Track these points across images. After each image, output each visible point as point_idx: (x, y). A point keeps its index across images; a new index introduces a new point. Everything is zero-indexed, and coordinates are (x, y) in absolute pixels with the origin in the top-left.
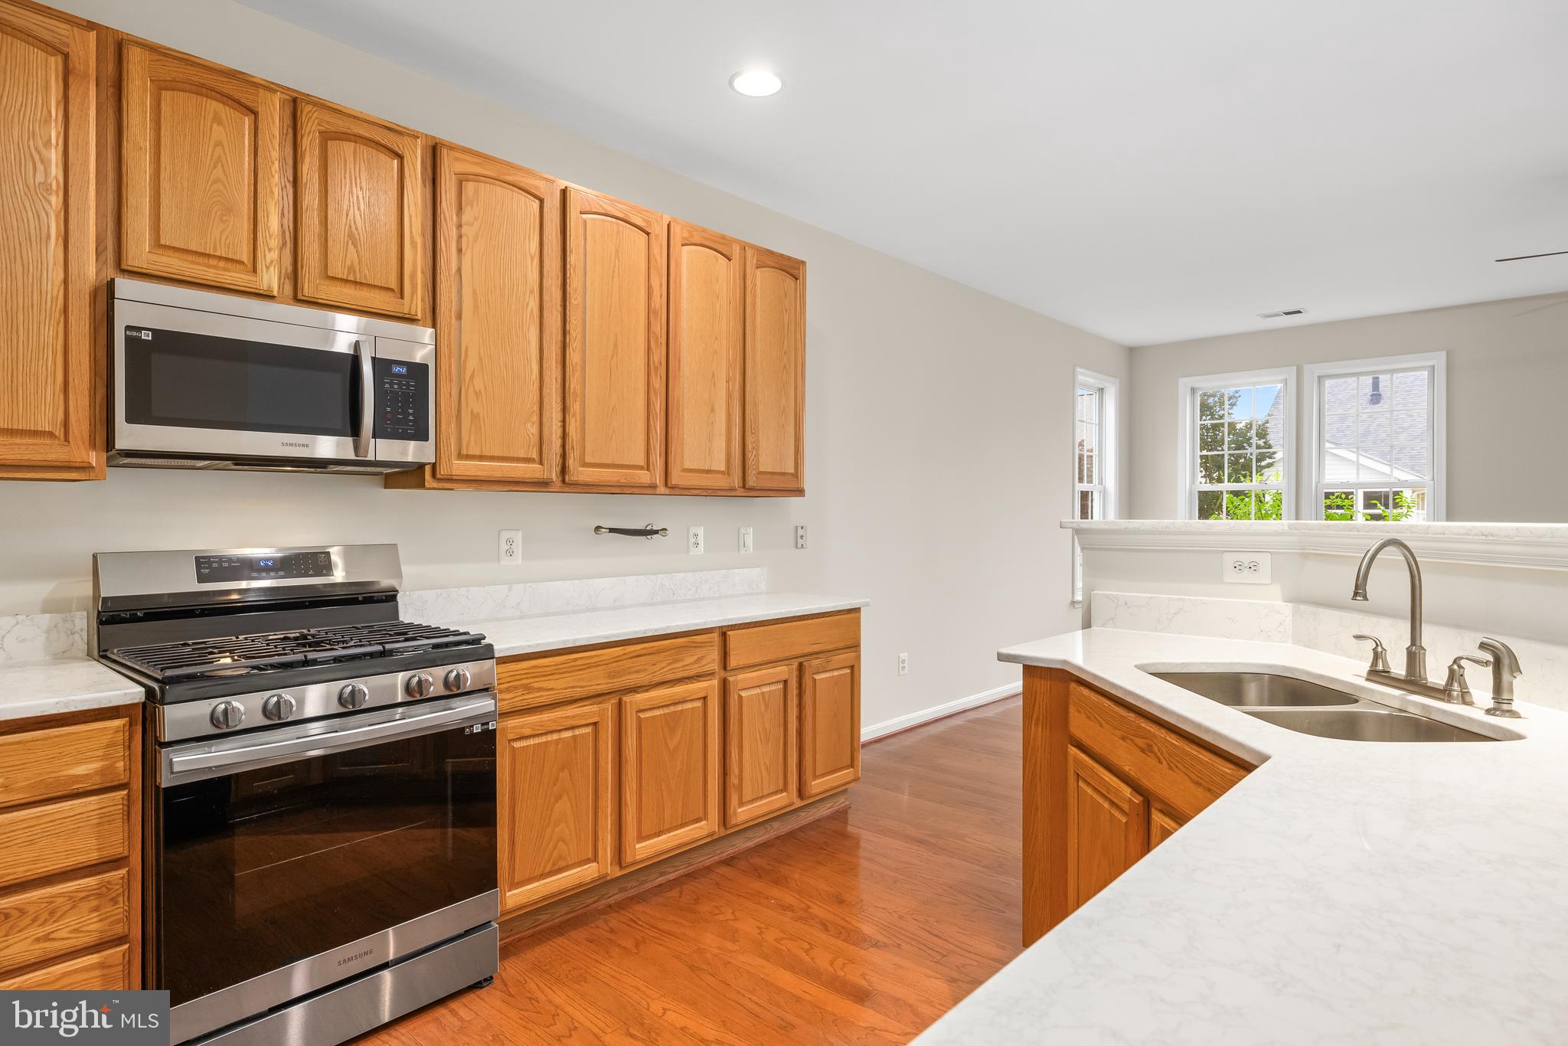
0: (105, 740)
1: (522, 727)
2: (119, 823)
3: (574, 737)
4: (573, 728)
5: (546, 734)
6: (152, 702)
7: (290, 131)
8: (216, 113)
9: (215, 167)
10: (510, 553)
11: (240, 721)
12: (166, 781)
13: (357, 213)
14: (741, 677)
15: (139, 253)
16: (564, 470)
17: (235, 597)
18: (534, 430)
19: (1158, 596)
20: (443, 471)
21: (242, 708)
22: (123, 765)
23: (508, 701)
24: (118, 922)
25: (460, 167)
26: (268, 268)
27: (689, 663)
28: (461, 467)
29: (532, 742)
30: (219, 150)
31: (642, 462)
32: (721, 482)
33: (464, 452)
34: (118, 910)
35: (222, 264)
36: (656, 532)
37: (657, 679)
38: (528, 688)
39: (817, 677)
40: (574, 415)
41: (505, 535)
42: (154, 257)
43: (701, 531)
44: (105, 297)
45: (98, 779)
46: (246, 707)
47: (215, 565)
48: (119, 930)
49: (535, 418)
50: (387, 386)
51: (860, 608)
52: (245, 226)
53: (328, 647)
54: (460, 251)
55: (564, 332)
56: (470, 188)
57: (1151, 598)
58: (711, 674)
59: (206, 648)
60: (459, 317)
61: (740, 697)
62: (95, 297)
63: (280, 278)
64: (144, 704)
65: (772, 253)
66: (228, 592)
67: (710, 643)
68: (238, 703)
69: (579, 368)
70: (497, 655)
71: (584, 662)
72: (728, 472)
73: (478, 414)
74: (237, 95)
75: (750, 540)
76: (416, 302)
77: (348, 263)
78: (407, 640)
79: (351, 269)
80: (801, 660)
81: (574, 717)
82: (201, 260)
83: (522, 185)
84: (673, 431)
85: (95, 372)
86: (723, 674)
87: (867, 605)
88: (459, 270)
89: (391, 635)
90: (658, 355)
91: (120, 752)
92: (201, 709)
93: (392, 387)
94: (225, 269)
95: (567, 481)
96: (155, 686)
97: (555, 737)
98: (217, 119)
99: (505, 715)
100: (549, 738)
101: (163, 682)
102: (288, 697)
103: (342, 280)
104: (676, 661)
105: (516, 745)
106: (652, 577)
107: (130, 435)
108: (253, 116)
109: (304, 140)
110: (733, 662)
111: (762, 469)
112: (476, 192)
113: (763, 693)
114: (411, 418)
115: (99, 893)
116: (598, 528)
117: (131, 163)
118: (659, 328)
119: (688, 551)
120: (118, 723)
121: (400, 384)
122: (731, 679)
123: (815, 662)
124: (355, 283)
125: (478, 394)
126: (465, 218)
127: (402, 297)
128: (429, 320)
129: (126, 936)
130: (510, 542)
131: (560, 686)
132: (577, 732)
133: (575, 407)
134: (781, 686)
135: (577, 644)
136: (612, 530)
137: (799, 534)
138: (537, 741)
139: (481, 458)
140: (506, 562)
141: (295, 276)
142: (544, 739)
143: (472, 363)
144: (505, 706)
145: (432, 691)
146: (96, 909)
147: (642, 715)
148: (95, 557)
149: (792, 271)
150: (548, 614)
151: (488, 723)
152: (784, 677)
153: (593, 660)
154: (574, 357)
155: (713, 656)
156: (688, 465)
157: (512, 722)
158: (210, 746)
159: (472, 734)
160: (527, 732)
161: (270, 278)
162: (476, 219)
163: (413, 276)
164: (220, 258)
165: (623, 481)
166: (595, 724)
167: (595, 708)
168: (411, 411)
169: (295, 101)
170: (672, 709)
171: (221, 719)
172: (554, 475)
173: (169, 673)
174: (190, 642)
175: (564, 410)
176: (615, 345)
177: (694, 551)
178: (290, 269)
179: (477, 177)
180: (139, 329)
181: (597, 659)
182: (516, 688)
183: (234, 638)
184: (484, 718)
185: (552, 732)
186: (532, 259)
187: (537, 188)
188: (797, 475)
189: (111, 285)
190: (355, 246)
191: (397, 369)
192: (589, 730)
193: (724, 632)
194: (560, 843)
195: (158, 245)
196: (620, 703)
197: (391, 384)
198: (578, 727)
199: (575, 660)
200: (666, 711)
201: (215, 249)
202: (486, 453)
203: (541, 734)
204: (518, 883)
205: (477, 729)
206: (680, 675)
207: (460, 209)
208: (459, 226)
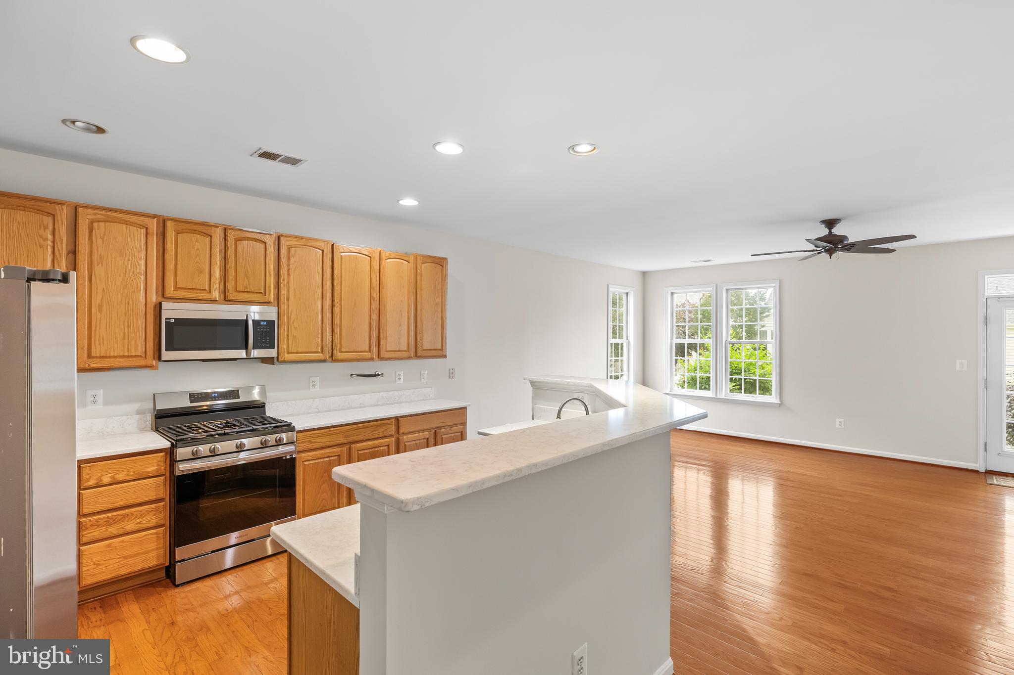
0: (158, 460)
1: (307, 456)
2: (162, 487)
3: (330, 460)
4: (329, 457)
5: (318, 459)
6: (173, 447)
7: (224, 240)
8: (197, 239)
9: (196, 257)
10: (314, 386)
11: (201, 454)
12: (177, 474)
13: (248, 267)
14: (405, 437)
15: (170, 291)
16: (332, 355)
17: (205, 408)
18: (320, 340)
20: (281, 359)
21: (202, 450)
22: (164, 468)
23: (302, 447)
24: (162, 519)
25: (289, 243)
26: (215, 291)
27: (381, 431)
28: (288, 357)
29: (312, 462)
30: (198, 251)
31: (367, 349)
32: (405, 354)
33: (290, 351)
34: (162, 516)
35: (198, 291)
36: (378, 375)
37: (366, 438)
38: (310, 442)
39: (443, 436)
40: (337, 333)
41: (312, 379)
42: (175, 292)
43: (402, 373)
44: (159, 307)
45: (155, 472)
46: (203, 449)
47: (196, 396)
48: (162, 522)
49: (320, 335)
50: (259, 330)
51: (466, 407)
52: (207, 276)
53: (234, 427)
54: (289, 274)
55: (333, 301)
56: (293, 250)
58: (392, 436)
59: (191, 428)
60: (288, 300)
61: (405, 445)
62: (155, 307)
63: (219, 293)
64: (170, 448)
65: (430, 257)
66: (203, 406)
67: (391, 423)
68: (201, 448)
69: (339, 314)
70: (296, 430)
71: (333, 432)
72: (408, 350)
73: (296, 336)
74: (204, 231)
75: (426, 376)
76: (272, 297)
77: (245, 285)
78: (263, 425)
79: (246, 287)
80: (436, 429)
81: (329, 453)
82: (191, 291)
83: (314, 246)
84: (382, 336)
85: (155, 334)
86: (397, 436)
87: (469, 405)
88: (288, 282)
89: (258, 422)
90: (375, 305)
91: (162, 464)
92: (189, 450)
93: (260, 330)
94: (200, 293)
95: (333, 358)
96: (174, 442)
97: (322, 460)
98: (197, 241)
99: (299, 452)
100: (319, 461)
101: (177, 441)
102: (217, 446)
103: (242, 292)
104: (375, 431)
105: (306, 463)
106: (378, 393)
107: (166, 355)
108: (210, 237)
109: (229, 243)
110: (402, 431)
111: (424, 348)
112: (295, 251)
113: (416, 443)
114: (268, 341)
115: (156, 509)
116: (352, 375)
117: (167, 261)
118: (375, 295)
119: (396, 382)
120: (162, 454)
121: (264, 329)
122: (400, 438)
123: (442, 430)
124: (248, 292)
125: (296, 328)
126: (291, 262)
127: (265, 295)
128: (276, 304)
129: (164, 525)
130: (314, 381)
131: (324, 441)
132: (331, 459)
133: (337, 330)
134: (425, 440)
135: (331, 425)
136: (358, 375)
137: (451, 372)
138: (314, 462)
139: (297, 353)
140: (312, 390)
141: (225, 292)
142: (317, 461)
143: (293, 317)
144: (301, 448)
145: (270, 444)
146: (155, 515)
147: (360, 452)
148: (154, 395)
149: (440, 263)
150: (330, 411)
151: (292, 455)
152: (428, 436)
153: (337, 431)
154: (337, 310)
155: (393, 428)
156: (388, 349)
157: (304, 455)
158: (191, 462)
159: (286, 459)
160: (310, 458)
161: (216, 294)
162: (295, 262)
163: (270, 287)
164: (198, 289)
165: (358, 357)
166: (339, 455)
167: (339, 449)
168: (268, 338)
169: (225, 229)
170: (373, 450)
171: (195, 453)
172: (328, 357)
173: (178, 438)
174: (186, 425)
175: (333, 331)
176: (355, 304)
177: (398, 382)
178: (223, 289)
179: (296, 246)
180: (170, 319)
181: (339, 431)
182: (305, 442)
183: (202, 423)
184: (291, 453)
185: (321, 458)
186: (319, 274)
187: (321, 246)
188: (442, 349)
189: (160, 304)
190: (248, 279)
191: (262, 323)
192: (336, 458)
193: (397, 419)
194: (324, 501)
195: (176, 288)
196: (350, 448)
197: (260, 329)
198: (332, 456)
199: (330, 431)
200: (371, 450)
201: (196, 287)
202: (299, 350)
203: (316, 459)
204: (306, 515)
205: (288, 457)
206: (376, 436)
207: (289, 259)
208: (288, 265)
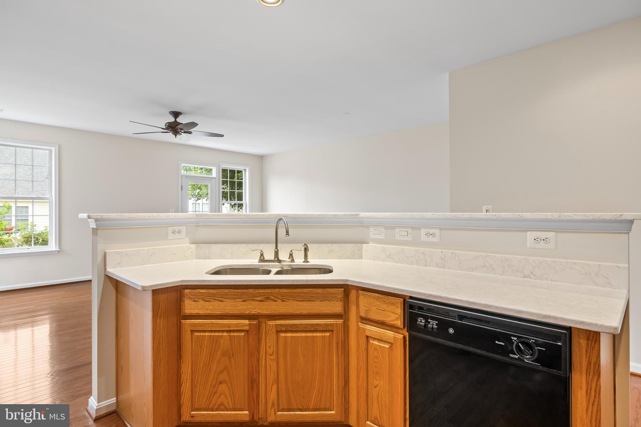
19: (143, 248)
57: (139, 250)
